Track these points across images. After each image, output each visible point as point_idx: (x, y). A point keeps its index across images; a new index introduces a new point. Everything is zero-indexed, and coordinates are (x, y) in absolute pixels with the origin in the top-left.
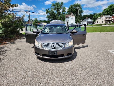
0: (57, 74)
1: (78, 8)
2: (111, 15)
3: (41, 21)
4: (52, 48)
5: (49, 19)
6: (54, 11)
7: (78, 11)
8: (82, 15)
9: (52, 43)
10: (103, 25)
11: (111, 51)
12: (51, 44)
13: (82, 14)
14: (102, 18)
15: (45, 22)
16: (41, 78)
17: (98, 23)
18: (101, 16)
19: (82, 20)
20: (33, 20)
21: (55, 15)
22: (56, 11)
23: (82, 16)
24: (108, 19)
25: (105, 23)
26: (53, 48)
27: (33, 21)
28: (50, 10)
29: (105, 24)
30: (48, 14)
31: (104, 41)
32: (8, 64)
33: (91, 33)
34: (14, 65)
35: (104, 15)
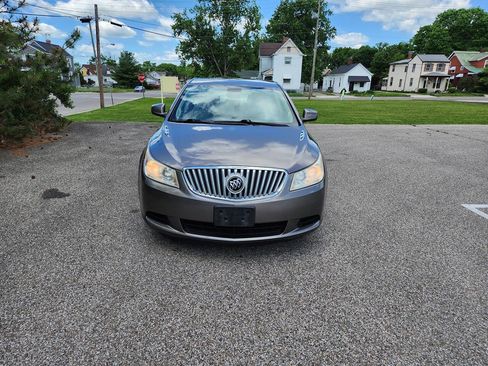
0: (258, 321)
1: (315, 15)
2: (447, 55)
3: (149, 67)
4: (231, 191)
5: (188, 58)
6: (212, 23)
7: (315, 31)
8: (328, 48)
9: (232, 171)
10: (414, 92)
11: (473, 208)
12: (226, 174)
13: (328, 43)
14: (410, 66)
15: (169, 70)
16: (187, 340)
17: (395, 87)
18: (406, 57)
19: (327, 70)
20: (113, 59)
21: (212, 40)
22: (218, 22)
23: (328, 51)
24: (434, 71)
25: (421, 87)
26: (235, 193)
27: (111, 63)
28: (192, 16)
29: (423, 91)
30: (184, 37)
31: (435, 164)
32: (11, 268)
33: (374, 125)
34: (43, 275)
35: (419, 51)
